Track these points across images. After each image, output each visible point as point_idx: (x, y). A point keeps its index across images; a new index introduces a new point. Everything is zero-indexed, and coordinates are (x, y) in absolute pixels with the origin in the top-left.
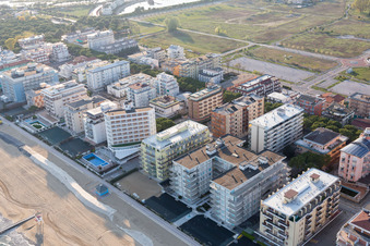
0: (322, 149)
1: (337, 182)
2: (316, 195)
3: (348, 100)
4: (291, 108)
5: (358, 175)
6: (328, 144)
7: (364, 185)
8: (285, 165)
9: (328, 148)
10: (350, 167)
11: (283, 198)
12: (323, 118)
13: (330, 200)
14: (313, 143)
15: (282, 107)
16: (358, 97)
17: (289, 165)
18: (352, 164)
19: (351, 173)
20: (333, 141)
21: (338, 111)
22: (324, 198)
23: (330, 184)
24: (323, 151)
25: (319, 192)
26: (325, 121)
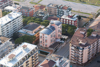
0: (31, 33)
1: (36, 48)
2: (25, 55)
3: (47, 8)
4: (15, 14)
5: (49, 44)
6: (35, 30)
7: (52, 49)
8: (11, 42)
9: (35, 32)
10: (45, 41)
11: (8, 59)
12: (33, 18)
13: (33, 57)
14: (27, 30)
15: (11, 13)
16: (51, 6)
17: (13, 43)
18: (45, 39)
19: (45, 43)
20: (37, 29)
21: (41, 13)
22: (29, 56)
23: (32, 49)
24: (32, 34)
25: (26, 54)
26: (34, 19)
